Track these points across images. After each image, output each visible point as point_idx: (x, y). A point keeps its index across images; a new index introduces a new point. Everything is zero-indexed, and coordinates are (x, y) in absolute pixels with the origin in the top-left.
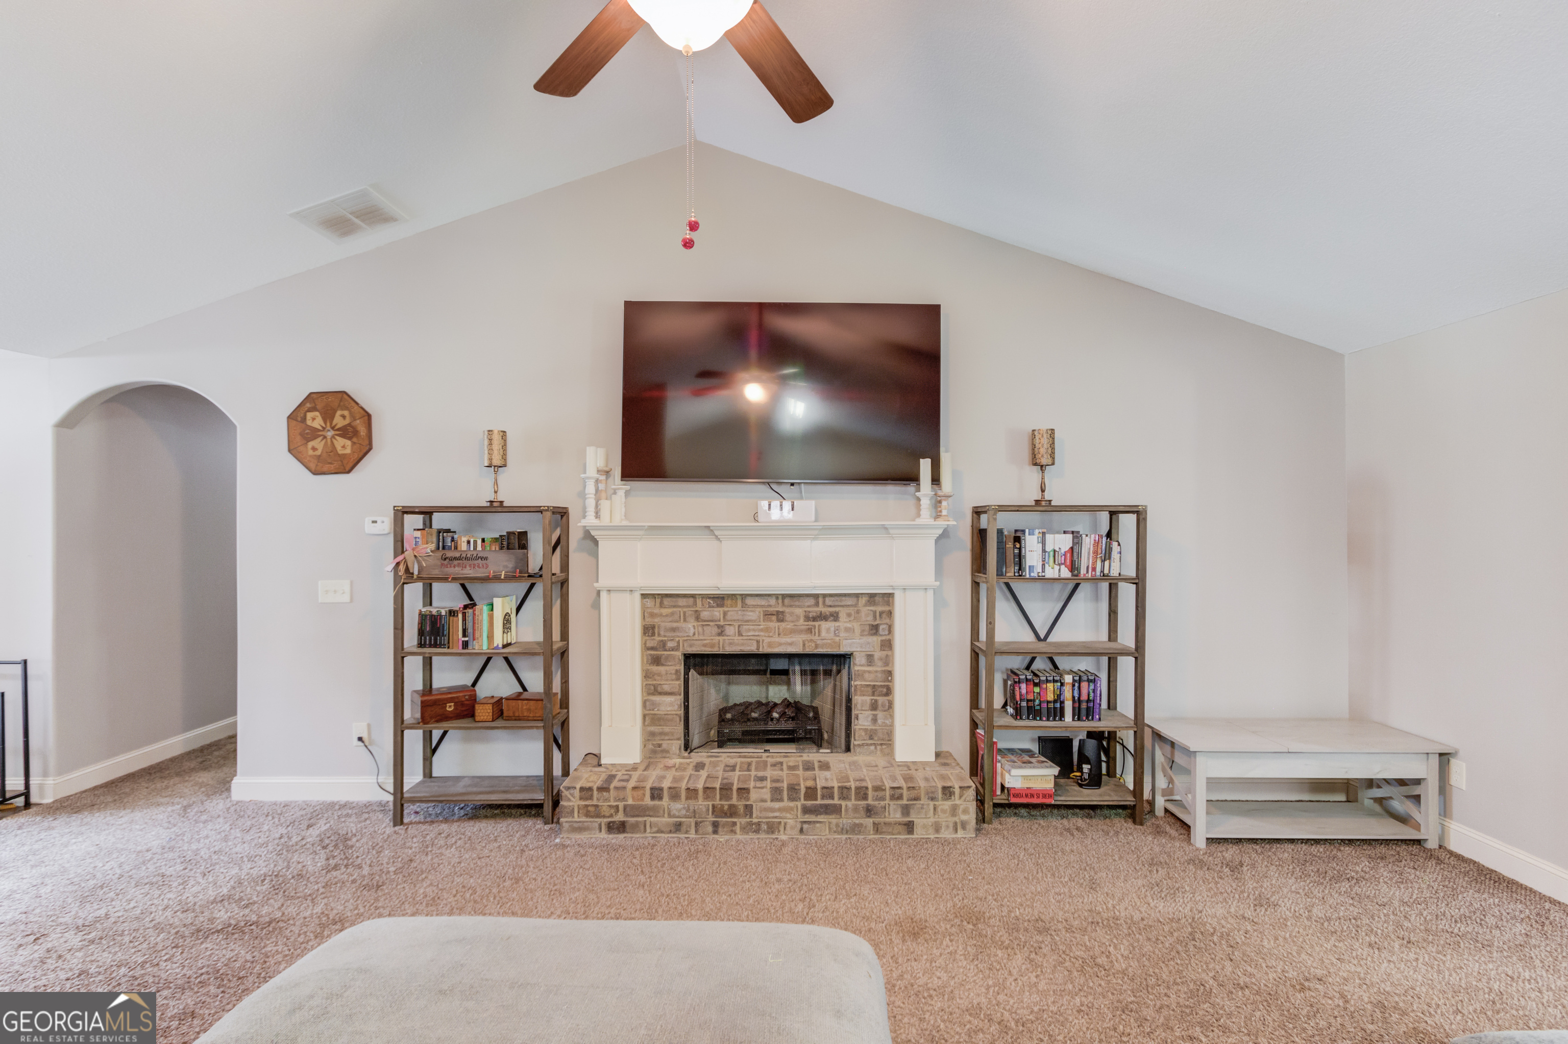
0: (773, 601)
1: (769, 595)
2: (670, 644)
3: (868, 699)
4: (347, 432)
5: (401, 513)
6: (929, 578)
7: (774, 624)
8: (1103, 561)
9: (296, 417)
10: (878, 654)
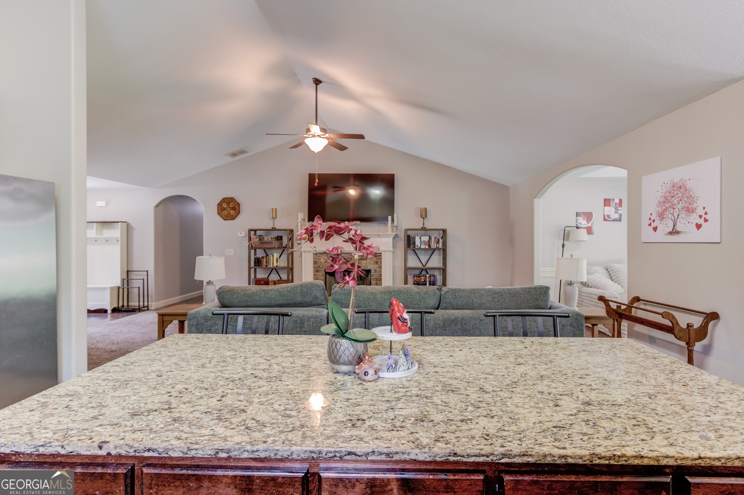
1: (348, 253)
3: (375, 282)
4: (233, 209)
5: (250, 230)
6: (391, 249)
8: (437, 244)
9: (220, 205)
10: (378, 270)
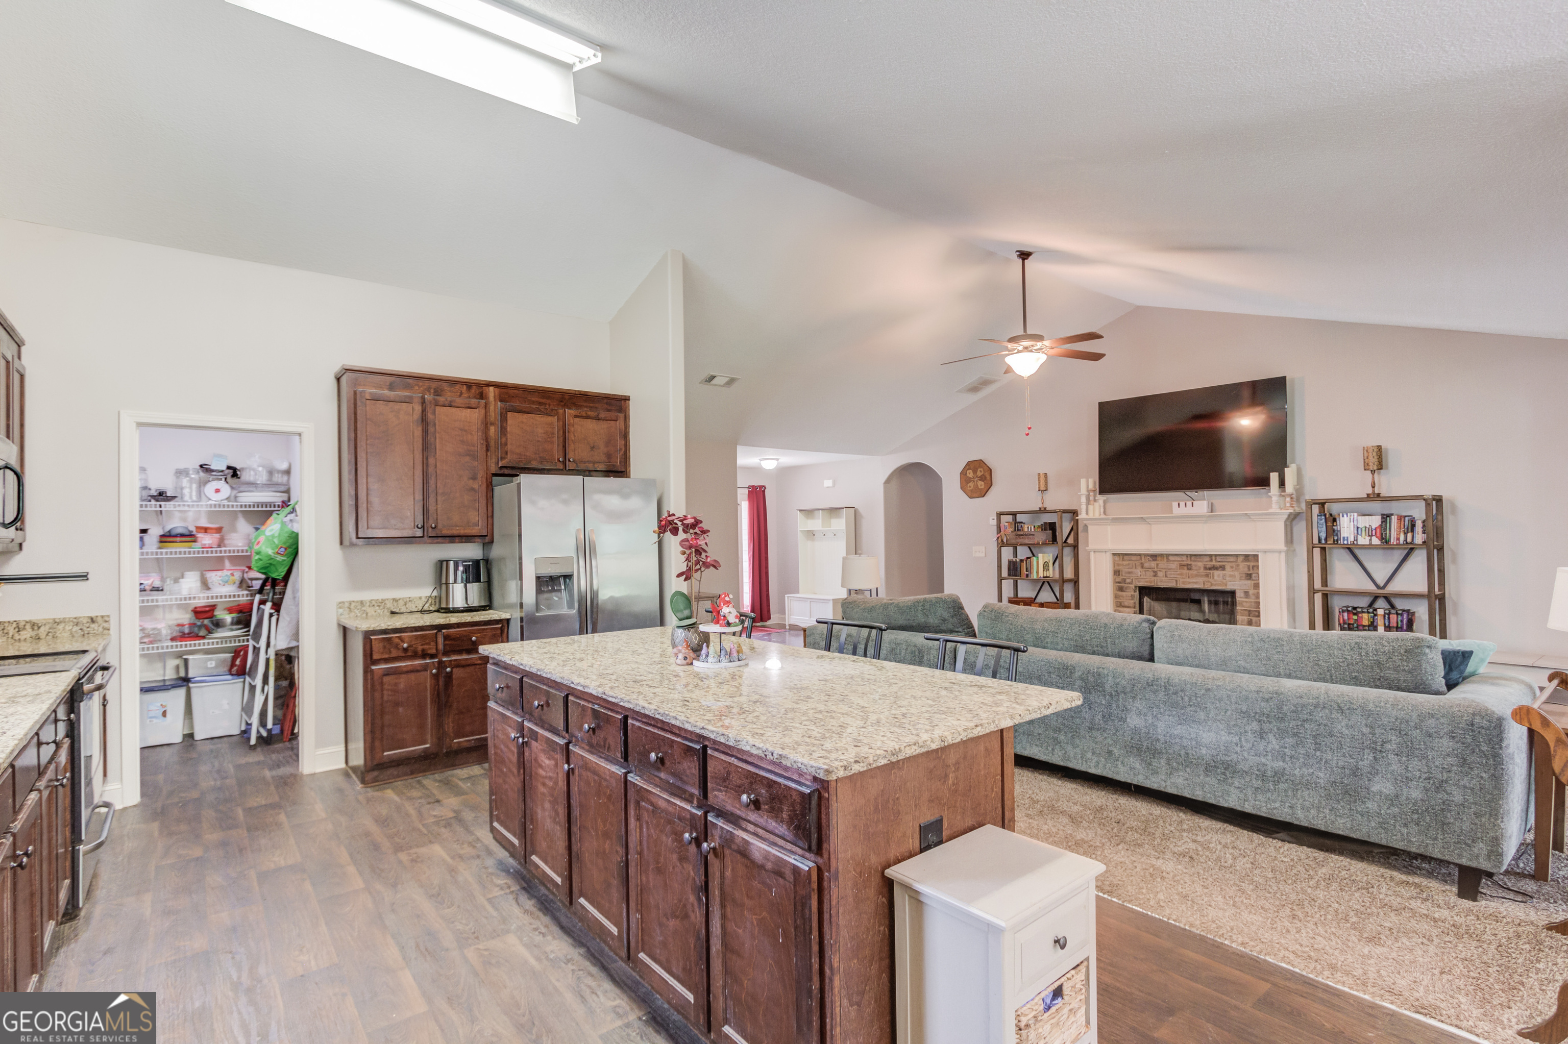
0: (1184, 558)
2: (1128, 581)
3: (1246, 618)
4: (982, 478)
5: (1000, 514)
6: (1281, 545)
7: (1185, 571)
10: (1251, 592)
